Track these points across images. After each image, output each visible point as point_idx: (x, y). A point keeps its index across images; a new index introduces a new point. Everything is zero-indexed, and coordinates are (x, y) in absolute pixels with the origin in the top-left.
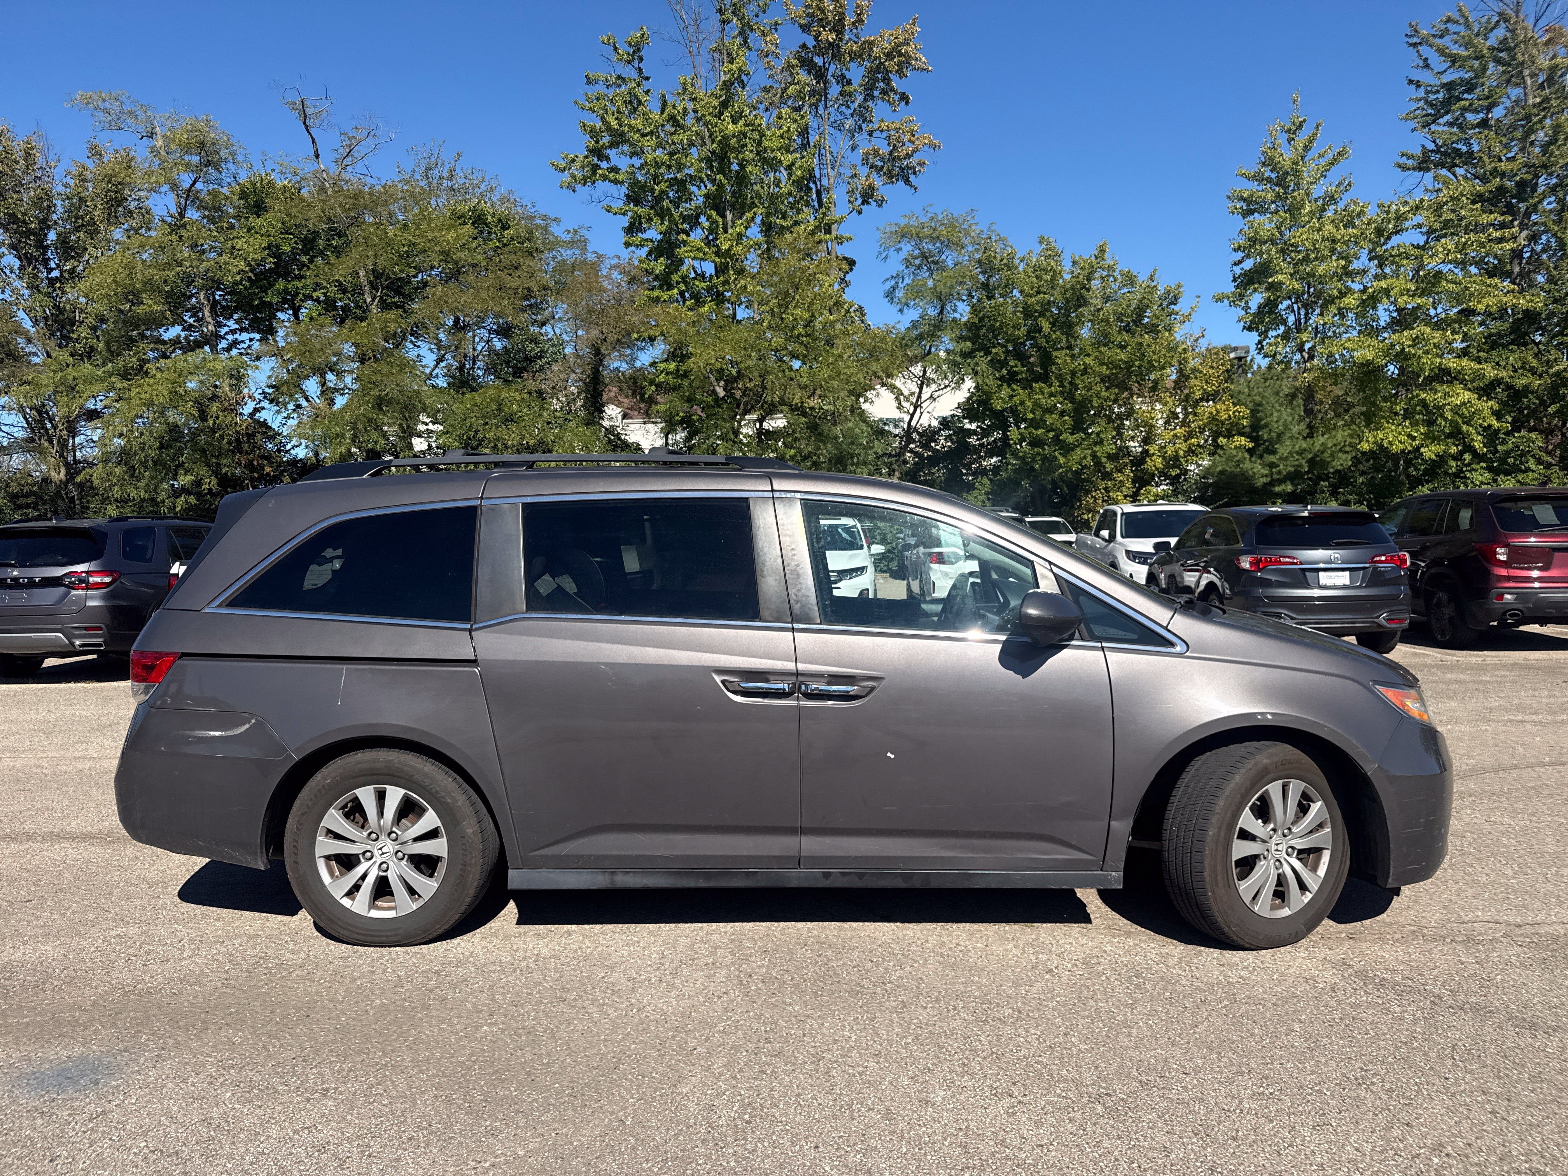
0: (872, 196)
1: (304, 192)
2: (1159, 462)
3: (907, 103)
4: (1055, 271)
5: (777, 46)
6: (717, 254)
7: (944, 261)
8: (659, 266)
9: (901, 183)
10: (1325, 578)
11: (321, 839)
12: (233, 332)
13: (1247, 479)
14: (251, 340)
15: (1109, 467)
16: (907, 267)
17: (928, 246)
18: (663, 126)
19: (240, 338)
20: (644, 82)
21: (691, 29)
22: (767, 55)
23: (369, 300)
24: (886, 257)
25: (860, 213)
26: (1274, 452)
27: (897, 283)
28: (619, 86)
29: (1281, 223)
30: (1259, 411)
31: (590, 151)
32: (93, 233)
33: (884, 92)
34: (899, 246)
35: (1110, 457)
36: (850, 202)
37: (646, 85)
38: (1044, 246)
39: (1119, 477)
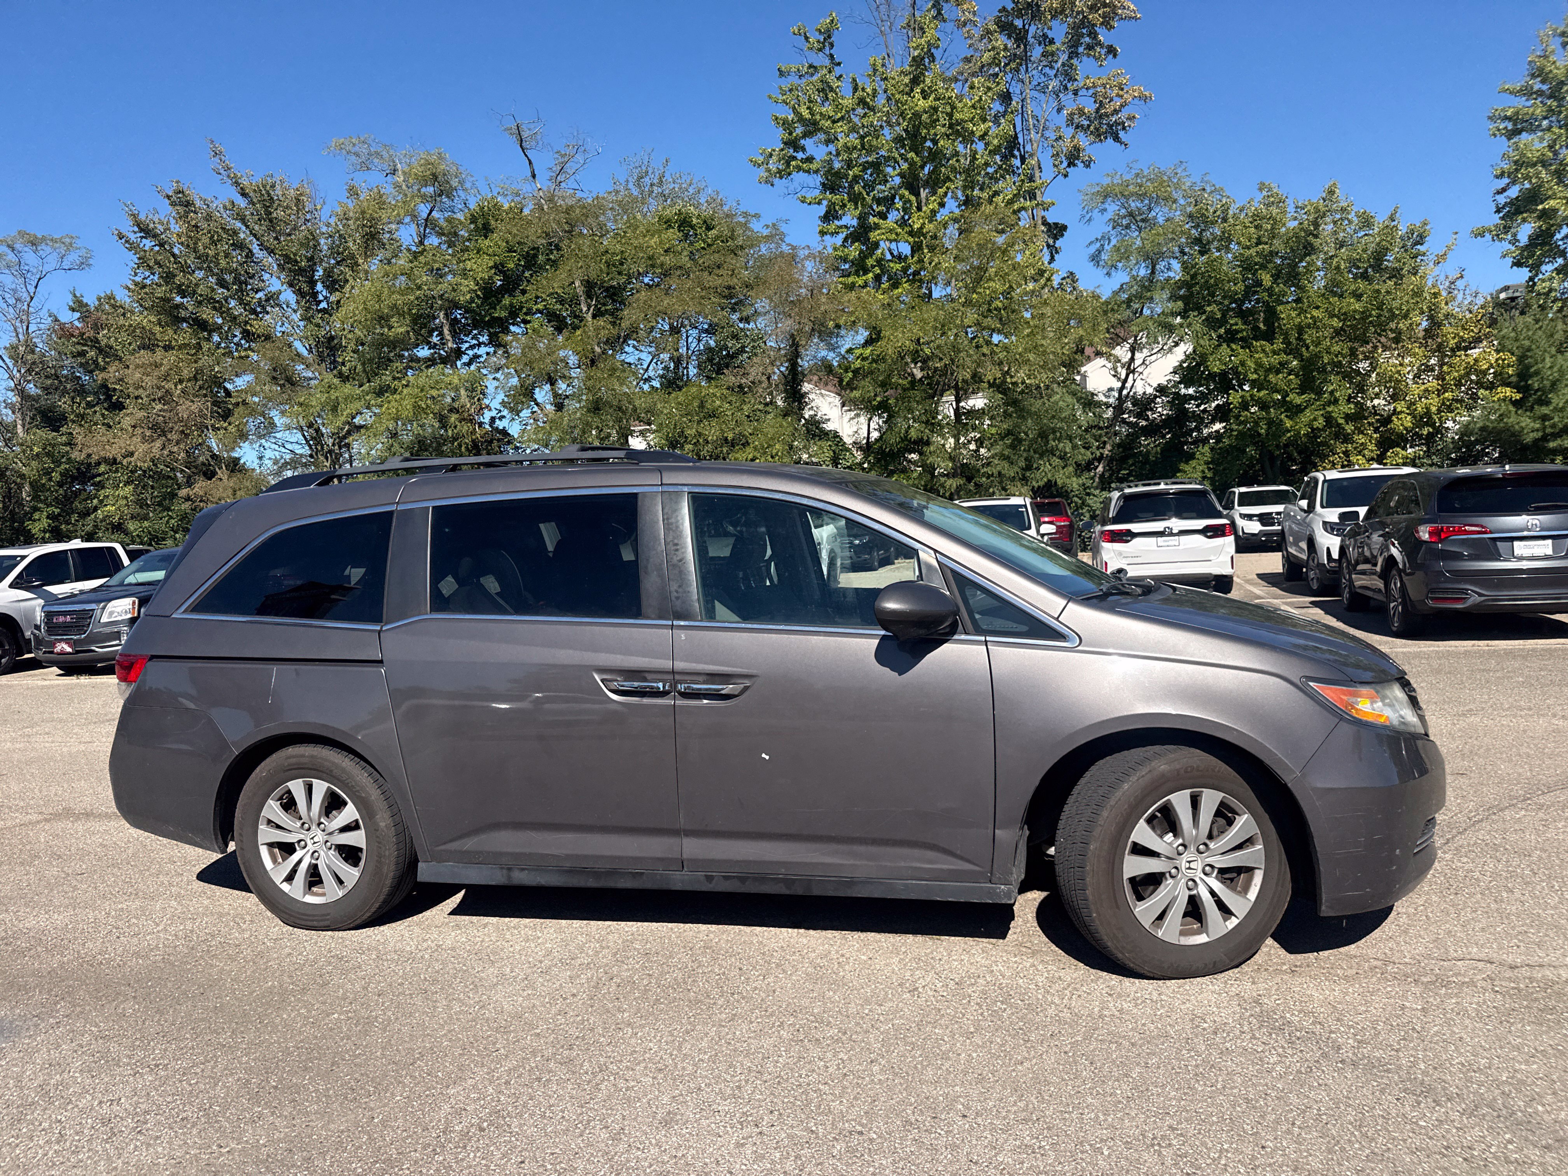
0: (1078, 158)
1: (526, 212)
2: (1408, 421)
3: (1115, 56)
4: (1275, 220)
5: (974, 13)
6: (911, 233)
7: (1155, 218)
8: (854, 251)
9: (1110, 141)
10: (1520, 548)
11: (262, 827)
12: (472, 347)
13: (1513, 434)
14: (488, 354)
15: (1349, 428)
16: (1114, 228)
17: (1134, 204)
18: (853, 109)
19: (479, 353)
20: (836, 68)
21: (883, 9)
22: (965, 24)
23: (585, 309)
24: (1090, 220)
25: (1066, 176)
26: (1547, 403)
27: (1102, 245)
28: (812, 75)
29: (1555, 141)
30: (1527, 357)
31: (785, 143)
32: (354, 266)
33: (1090, 47)
34: (1103, 206)
35: (1348, 417)
36: (1055, 165)
37: (838, 70)
38: (1265, 193)
39: (1360, 439)
